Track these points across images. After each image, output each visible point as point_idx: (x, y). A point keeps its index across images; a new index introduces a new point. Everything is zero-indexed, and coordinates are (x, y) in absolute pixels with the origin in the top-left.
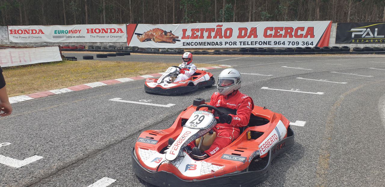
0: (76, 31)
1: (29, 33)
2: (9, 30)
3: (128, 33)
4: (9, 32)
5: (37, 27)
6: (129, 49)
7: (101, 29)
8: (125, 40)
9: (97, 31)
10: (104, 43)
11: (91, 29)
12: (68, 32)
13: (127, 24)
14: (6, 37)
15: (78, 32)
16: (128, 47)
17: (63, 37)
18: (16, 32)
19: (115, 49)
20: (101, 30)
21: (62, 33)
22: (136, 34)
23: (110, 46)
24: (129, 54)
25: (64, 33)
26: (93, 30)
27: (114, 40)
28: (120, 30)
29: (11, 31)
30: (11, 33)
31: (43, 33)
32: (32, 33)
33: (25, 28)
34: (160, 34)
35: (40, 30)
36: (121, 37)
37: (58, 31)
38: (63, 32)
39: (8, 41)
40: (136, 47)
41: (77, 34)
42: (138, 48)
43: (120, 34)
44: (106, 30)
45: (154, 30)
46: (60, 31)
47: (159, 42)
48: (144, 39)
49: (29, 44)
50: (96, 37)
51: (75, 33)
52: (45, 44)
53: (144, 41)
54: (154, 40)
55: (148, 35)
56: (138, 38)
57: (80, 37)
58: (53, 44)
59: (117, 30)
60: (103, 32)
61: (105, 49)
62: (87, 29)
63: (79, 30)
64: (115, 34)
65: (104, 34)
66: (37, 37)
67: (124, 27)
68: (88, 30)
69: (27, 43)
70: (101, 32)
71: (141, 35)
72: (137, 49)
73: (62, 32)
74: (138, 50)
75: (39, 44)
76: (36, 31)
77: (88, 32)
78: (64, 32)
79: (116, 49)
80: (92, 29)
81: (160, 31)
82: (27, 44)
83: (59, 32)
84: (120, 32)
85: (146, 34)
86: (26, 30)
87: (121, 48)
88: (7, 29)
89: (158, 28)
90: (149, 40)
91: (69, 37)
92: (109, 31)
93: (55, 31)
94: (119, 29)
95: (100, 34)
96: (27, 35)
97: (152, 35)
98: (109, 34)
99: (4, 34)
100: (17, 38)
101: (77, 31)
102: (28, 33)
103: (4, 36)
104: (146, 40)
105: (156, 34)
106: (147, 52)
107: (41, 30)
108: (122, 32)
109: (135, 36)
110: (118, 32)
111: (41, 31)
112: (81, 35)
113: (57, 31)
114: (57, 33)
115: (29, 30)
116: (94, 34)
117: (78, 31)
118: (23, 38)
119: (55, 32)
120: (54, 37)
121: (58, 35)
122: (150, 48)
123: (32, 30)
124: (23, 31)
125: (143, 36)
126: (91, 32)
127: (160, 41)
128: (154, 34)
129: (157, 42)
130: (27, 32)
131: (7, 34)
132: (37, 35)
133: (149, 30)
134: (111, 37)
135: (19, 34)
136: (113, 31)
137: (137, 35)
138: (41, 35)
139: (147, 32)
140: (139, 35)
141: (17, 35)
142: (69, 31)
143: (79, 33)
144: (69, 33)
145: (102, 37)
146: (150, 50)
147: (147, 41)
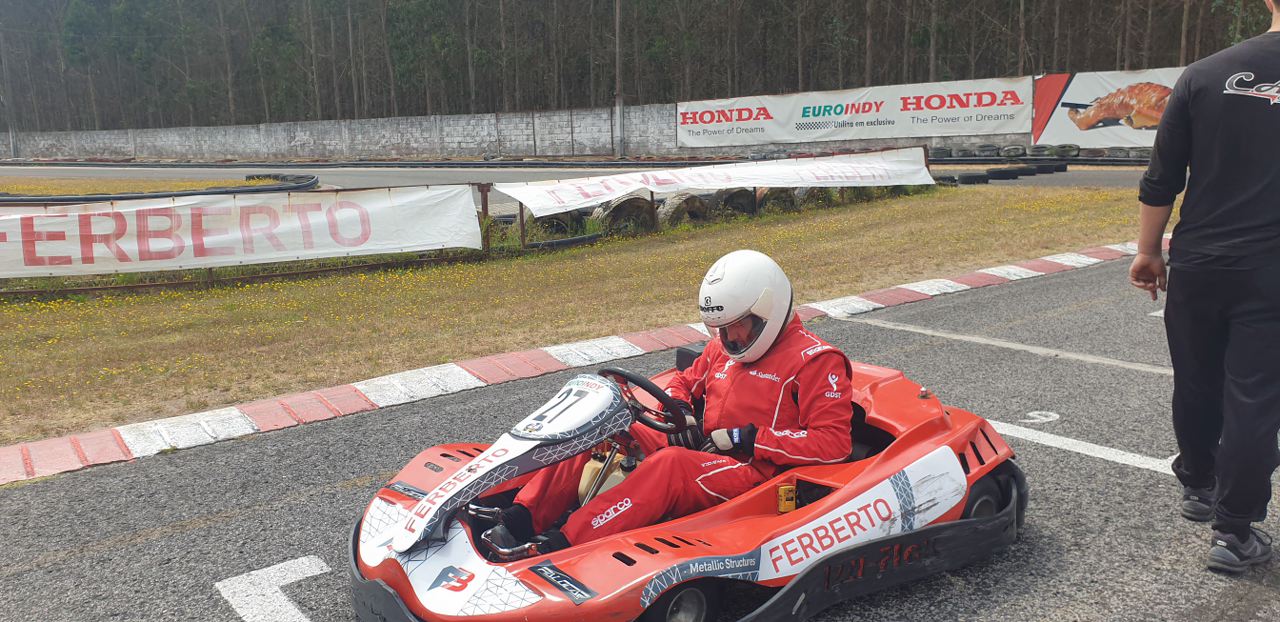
0: (866, 107)
1: (731, 120)
2: (679, 114)
3: (1037, 103)
4: (680, 119)
5: (753, 102)
6: (1046, 153)
7: (949, 96)
8: (1027, 127)
9: (935, 102)
10: (954, 139)
11: (914, 98)
12: (842, 109)
13: (1037, 77)
14: (671, 132)
15: (874, 108)
16: (1043, 148)
17: (825, 125)
18: (697, 118)
19: (998, 155)
20: (948, 100)
21: (824, 115)
22: (1064, 105)
23: (983, 148)
24: (1065, 170)
25: (830, 114)
26: (923, 101)
27: (988, 128)
28: (1009, 96)
29: (684, 115)
30: (684, 123)
31: (768, 117)
32: (740, 118)
33: (720, 106)
34: (1154, 100)
35: (760, 109)
36: (1012, 117)
37: (815, 108)
38: (827, 110)
39: (674, 144)
40: (1070, 147)
41: (872, 116)
42: (1079, 149)
43: (1009, 108)
44: (964, 99)
45: (1132, 89)
46: (820, 107)
47: (1147, 128)
48: (1094, 122)
49: (727, 149)
50: (930, 120)
51: (864, 111)
52: (772, 147)
53: (1093, 127)
54: (1130, 121)
55: (1109, 106)
56: (1072, 119)
57: (880, 123)
58: (794, 146)
59: (1000, 97)
60: (955, 103)
61: (967, 157)
62: (902, 99)
63: (876, 103)
64: (995, 110)
65: (958, 111)
66: (752, 130)
67: (1024, 86)
68: (905, 100)
69: (721, 147)
70: (948, 104)
71: (1085, 106)
72: (1075, 153)
73: (825, 110)
74: (1078, 155)
75: (756, 148)
76: (750, 111)
77: (905, 108)
78: (832, 112)
79: (1002, 154)
80: (918, 99)
81: (1155, 91)
82: (724, 150)
83: (816, 113)
84: (1008, 102)
85: (1101, 105)
86: (722, 113)
87: (1021, 151)
88: (674, 112)
89: (1148, 83)
90: (1111, 121)
91: (844, 124)
92: (973, 100)
93: (804, 109)
94: (1006, 93)
95: (945, 112)
96: (725, 125)
97: (1125, 106)
98: (972, 111)
99: (665, 126)
100: (698, 133)
101: (870, 105)
102: (729, 119)
103: (665, 132)
104: (1100, 122)
105: (1139, 102)
106: (1114, 160)
107: (764, 109)
108: (1016, 99)
109: (1061, 113)
110: (1002, 103)
111: (764, 112)
112: (882, 116)
113: (811, 110)
114: (811, 114)
115: (731, 111)
116: (926, 113)
117: (874, 105)
118: (715, 132)
119: (805, 113)
120: (799, 127)
121: (811, 119)
122: (1121, 149)
123: (740, 111)
124: (716, 114)
125: (1091, 112)
126: (914, 106)
127: (1155, 124)
128: (1133, 102)
129: (1140, 128)
130: (724, 115)
131: (673, 125)
132: (751, 124)
133: (1114, 91)
134: (979, 118)
135: (705, 122)
136: (986, 99)
137: (1068, 109)
138: (763, 122)
139: (1107, 97)
140: (1074, 107)
141: (699, 127)
142: (848, 105)
143: (878, 110)
144: (846, 113)
145: (948, 120)
146: (1121, 156)
147: (1105, 125)
